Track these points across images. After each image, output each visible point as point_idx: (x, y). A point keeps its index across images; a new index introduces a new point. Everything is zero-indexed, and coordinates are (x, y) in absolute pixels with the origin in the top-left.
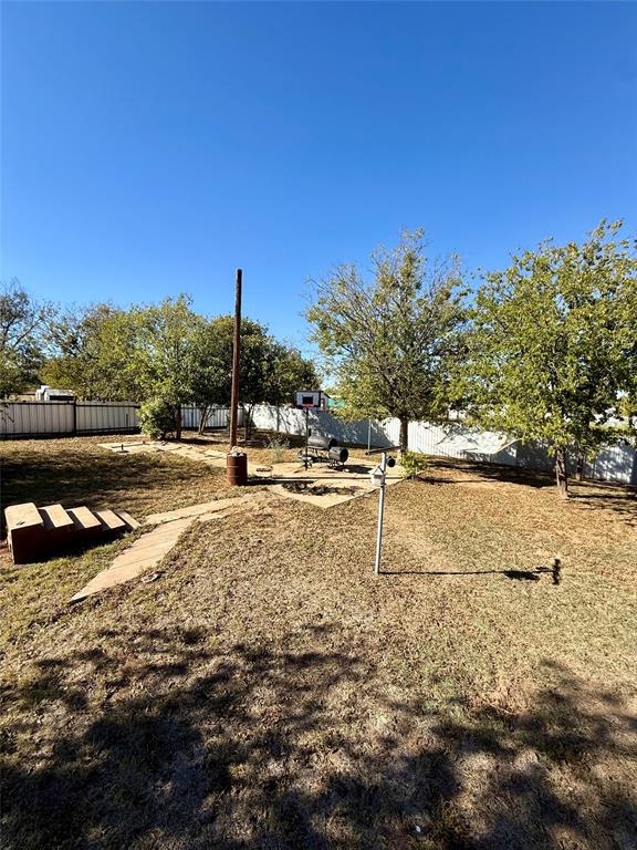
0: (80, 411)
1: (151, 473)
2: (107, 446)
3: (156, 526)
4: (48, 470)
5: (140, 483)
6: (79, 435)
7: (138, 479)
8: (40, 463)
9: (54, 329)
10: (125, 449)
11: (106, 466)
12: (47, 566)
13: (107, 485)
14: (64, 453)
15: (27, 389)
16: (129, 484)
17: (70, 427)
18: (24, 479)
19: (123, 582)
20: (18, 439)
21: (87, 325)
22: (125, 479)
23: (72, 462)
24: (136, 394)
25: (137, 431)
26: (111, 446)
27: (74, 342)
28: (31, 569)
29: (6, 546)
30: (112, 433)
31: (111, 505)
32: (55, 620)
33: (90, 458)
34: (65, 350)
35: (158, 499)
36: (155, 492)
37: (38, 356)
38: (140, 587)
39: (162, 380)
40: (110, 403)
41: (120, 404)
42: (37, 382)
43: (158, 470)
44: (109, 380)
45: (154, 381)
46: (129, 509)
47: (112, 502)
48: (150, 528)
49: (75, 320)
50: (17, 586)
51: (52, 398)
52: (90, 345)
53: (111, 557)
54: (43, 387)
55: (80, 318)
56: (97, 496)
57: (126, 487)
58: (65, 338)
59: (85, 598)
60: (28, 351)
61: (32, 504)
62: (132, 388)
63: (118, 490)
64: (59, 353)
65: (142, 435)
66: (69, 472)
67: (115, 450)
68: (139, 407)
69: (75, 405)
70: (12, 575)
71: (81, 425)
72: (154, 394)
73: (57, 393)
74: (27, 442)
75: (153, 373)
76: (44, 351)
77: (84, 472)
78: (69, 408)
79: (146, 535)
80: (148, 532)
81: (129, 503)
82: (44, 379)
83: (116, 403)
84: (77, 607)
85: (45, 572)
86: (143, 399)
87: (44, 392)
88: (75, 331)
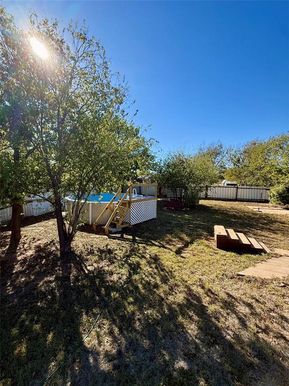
0: (239, 190)
1: (276, 225)
2: (251, 207)
3: (281, 256)
4: (226, 214)
5: (269, 229)
6: (238, 201)
7: (268, 227)
8: (223, 210)
9: (231, 156)
10: (260, 210)
11: (250, 217)
12: (228, 254)
13: (251, 226)
14: (232, 208)
15: (218, 181)
16: (263, 228)
17: (234, 198)
18: (218, 216)
19: (263, 278)
20: (217, 200)
21: (245, 152)
22: (261, 225)
23: (236, 212)
24: (268, 182)
25: (267, 201)
26: (253, 208)
27: (239, 161)
28: (223, 252)
29: (214, 240)
30: (253, 202)
31: (254, 236)
32: (231, 278)
33: (243, 212)
34: (235, 164)
35: (281, 240)
36: (279, 236)
37: (224, 168)
38: (272, 285)
39: (286, 175)
40: (253, 187)
41: (258, 187)
42: (222, 178)
43: (280, 224)
44: (254, 176)
45: (280, 175)
46: (264, 241)
47: (255, 235)
48: (277, 256)
49: (240, 151)
50: (218, 257)
51: (227, 185)
52: (245, 161)
53: (256, 262)
54: (224, 180)
55: (242, 149)
56: (247, 230)
57: (262, 229)
58: (235, 160)
59: (244, 276)
60: (221, 167)
61: (223, 226)
62: (266, 179)
63: (258, 230)
64: (232, 166)
65: (269, 204)
66: (234, 216)
67: (255, 210)
68: (269, 190)
69: (237, 188)
70: (216, 252)
71: (239, 197)
72: (278, 183)
73: (230, 183)
74: (219, 202)
75: (280, 171)
76: (227, 166)
77: (240, 218)
78: (235, 189)
79: (274, 258)
80: (276, 257)
81: (263, 238)
82: (225, 177)
83: (256, 187)
84: (240, 277)
85: (227, 256)
86: (272, 185)
87: (224, 182)
88: (239, 156)
